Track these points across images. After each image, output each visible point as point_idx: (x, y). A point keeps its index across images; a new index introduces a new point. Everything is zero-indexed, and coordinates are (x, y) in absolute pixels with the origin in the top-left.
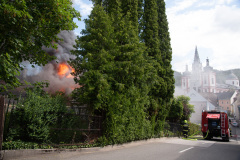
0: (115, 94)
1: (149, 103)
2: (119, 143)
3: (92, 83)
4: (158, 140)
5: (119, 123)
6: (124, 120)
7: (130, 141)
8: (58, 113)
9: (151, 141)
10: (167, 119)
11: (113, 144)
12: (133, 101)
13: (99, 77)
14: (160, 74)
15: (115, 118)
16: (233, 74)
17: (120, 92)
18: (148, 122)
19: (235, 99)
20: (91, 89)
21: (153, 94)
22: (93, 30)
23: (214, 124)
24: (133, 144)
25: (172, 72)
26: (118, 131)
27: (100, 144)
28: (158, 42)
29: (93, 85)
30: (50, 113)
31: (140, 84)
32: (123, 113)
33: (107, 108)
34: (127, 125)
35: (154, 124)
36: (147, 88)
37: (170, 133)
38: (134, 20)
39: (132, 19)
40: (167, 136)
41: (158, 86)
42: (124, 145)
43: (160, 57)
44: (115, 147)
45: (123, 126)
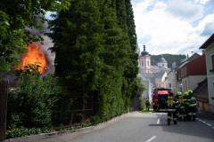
1: (122, 83)
2: (106, 120)
4: (126, 115)
8: (58, 96)
9: (123, 116)
10: (131, 96)
16: (163, 58)
17: (108, 74)
18: (122, 100)
19: (166, 78)
23: (162, 99)
24: (113, 120)
26: (106, 109)
28: (127, 28)
29: (90, 68)
31: (117, 66)
32: (110, 92)
33: (99, 89)
35: (125, 101)
37: (131, 108)
41: (129, 68)
44: (103, 124)
45: (109, 105)
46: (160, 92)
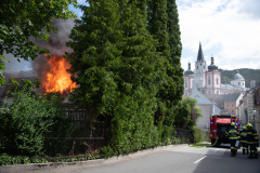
0: (121, 96)
1: (156, 106)
2: (125, 153)
3: (96, 82)
4: (165, 148)
5: (125, 130)
6: (131, 126)
7: (136, 151)
8: (54, 119)
9: (158, 149)
10: (174, 124)
11: (118, 155)
12: (140, 104)
13: (104, 75)
14: (169, 73)
15: (122, 123)
16: (238, 75)
17: (127, 94)
18: (156, 128)
19: (241, 102)
20: (95, 89)
21: (162, 95)
22: (95, 17)
23: (223, 130)
24: (139, 153)
25: (182, 70)
26: (124, 139)
27: (103, 155)
28: (167, 35)
29: (97, 86)
30: (44, 119)
31: (147, 84)
32: (130, 117)
33: (113, 112)
34: (133, 131)
35: (162, 130)
36: (155, 89)
37: (177, 140)
38: (142, 9)
39: (140, 6)
40: (174, 143)
41: (166, 87)
42: (130, 155)
43: (168, 52)
44: (120, 158)
45: (129, 134)
46: (220, 121)
